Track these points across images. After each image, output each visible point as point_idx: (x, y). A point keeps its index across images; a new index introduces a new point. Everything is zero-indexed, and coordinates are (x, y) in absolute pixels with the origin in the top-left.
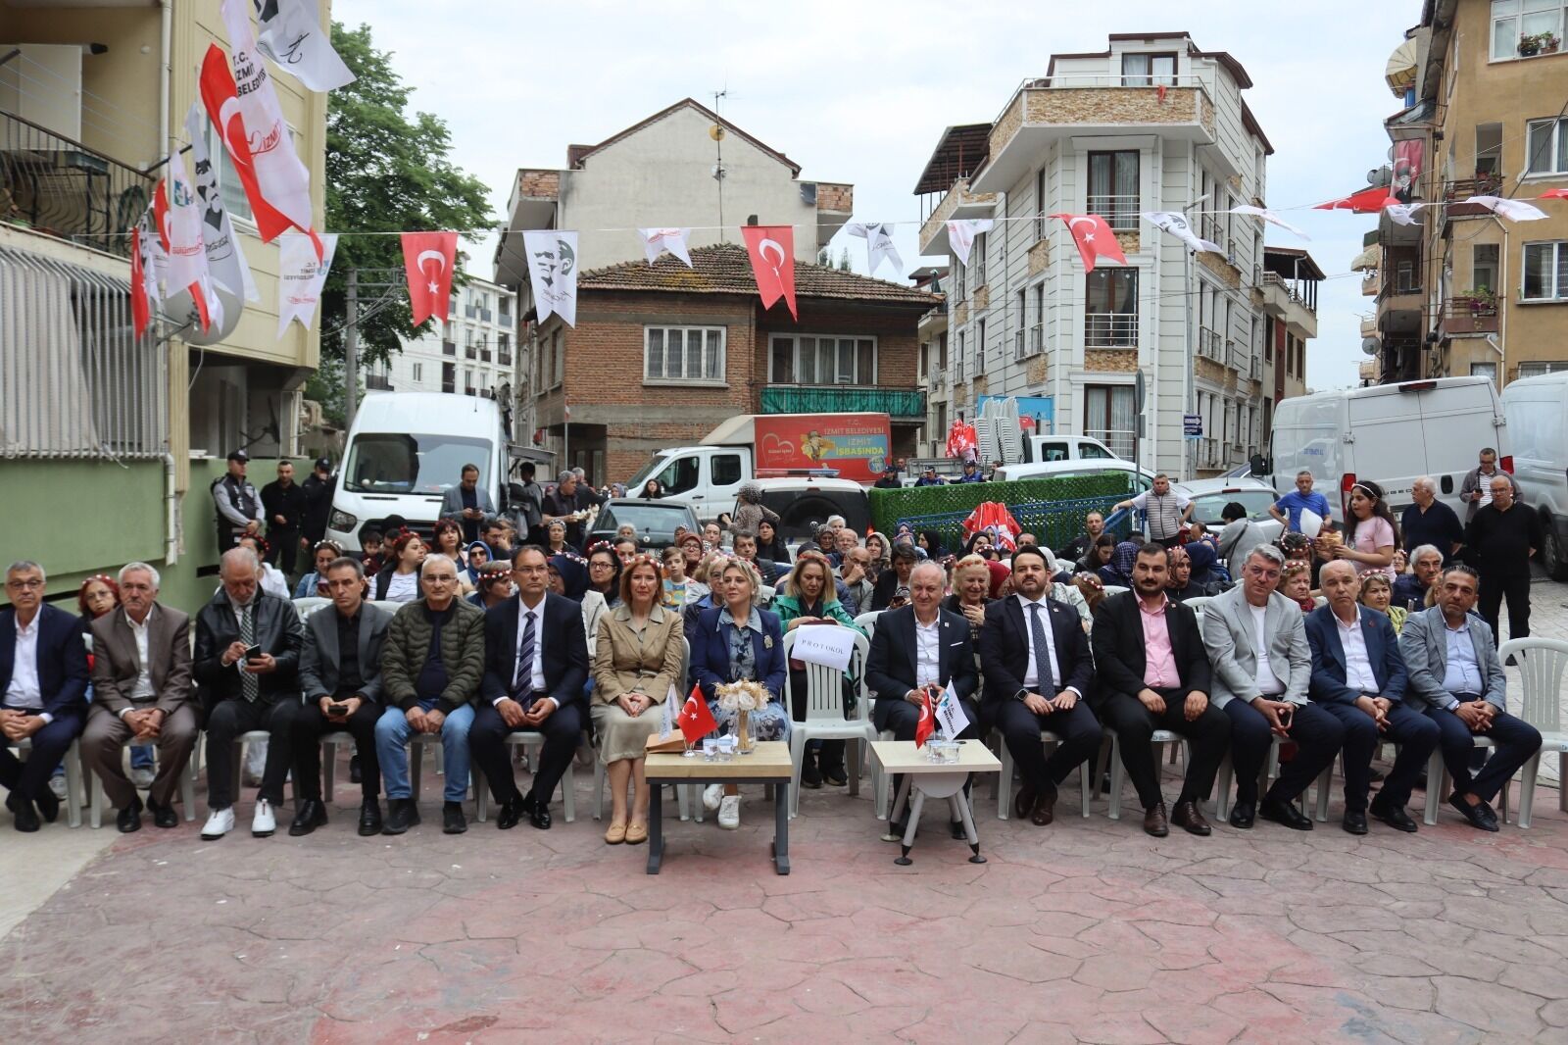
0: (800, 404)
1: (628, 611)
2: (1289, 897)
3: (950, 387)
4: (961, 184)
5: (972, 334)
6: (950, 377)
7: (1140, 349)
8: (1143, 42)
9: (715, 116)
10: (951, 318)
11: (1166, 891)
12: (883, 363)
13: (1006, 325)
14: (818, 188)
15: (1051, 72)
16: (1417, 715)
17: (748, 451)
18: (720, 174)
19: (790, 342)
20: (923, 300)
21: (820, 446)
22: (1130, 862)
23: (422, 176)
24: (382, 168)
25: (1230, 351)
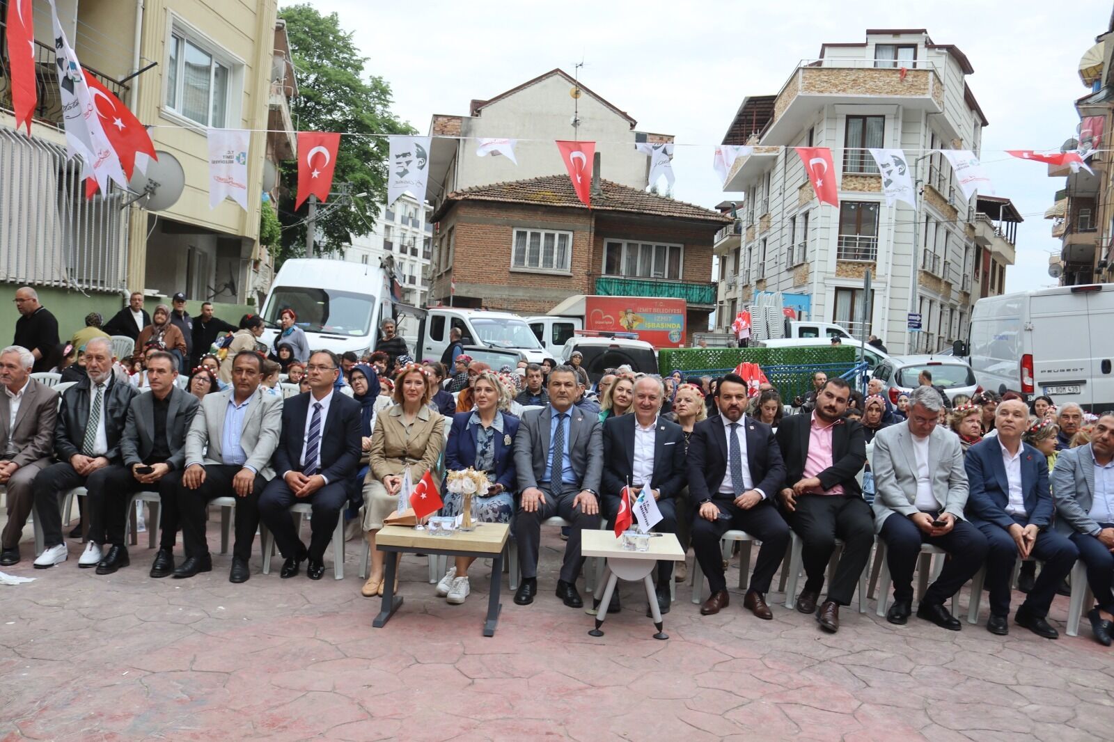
0: (624, 290)
1: (401, 410)
2: (930, 692)
3: (740, 287)
4: (753, 139)
5: (757, 249)
6: (740, 280)
7: (878, 263)
8: (891, 36)
9: (575, 81)
10: (743, 238)
11: (819, 677)
12: (688, 264)
13: (781, 242)
14: (649, 136)
15: (822, 55)
16: (1063, 538)
17: (580, 321)
18: (576, 123)
19: (620, 245)
20: (718, 219)
21: (634, 320)
22: (794, 648)
23: (371, 120)
24: (344, 114)
25: (947, 269)
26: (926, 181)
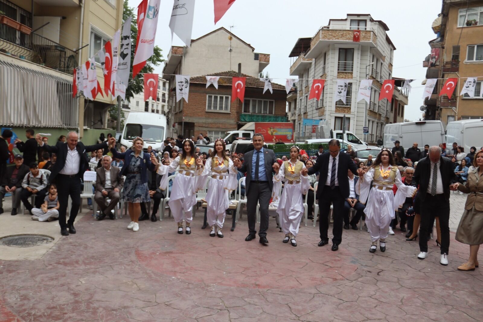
0: (251, 119)
3: (297, 115)
4: (302, 55)
5: (304, 100)
6: (297, 112)
7: (352, 107)
8: (357, 16)
9: (230, 32)
10: (298, 95)
12: (276, 108)
14: (260, 55)
15: (329, 25)
18: (231, 50)
19: (249, 101)
21: (273, 131)
25: (379, 108)
26: (370, 74)
